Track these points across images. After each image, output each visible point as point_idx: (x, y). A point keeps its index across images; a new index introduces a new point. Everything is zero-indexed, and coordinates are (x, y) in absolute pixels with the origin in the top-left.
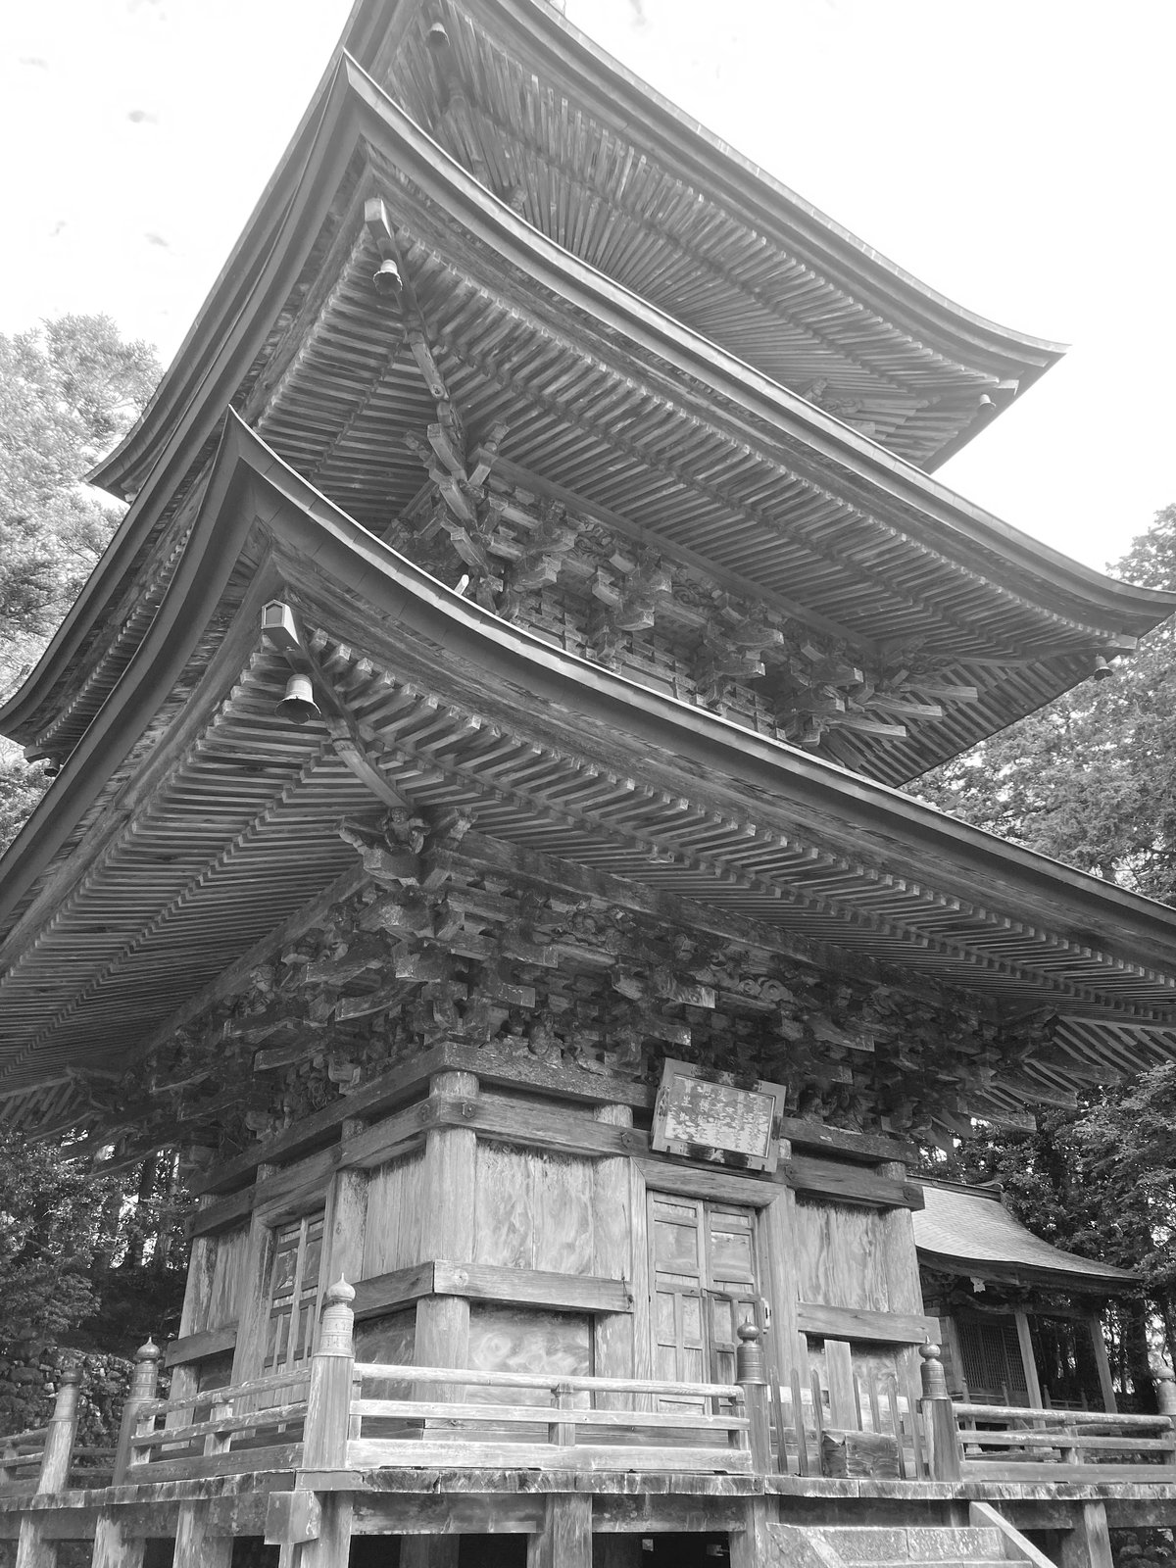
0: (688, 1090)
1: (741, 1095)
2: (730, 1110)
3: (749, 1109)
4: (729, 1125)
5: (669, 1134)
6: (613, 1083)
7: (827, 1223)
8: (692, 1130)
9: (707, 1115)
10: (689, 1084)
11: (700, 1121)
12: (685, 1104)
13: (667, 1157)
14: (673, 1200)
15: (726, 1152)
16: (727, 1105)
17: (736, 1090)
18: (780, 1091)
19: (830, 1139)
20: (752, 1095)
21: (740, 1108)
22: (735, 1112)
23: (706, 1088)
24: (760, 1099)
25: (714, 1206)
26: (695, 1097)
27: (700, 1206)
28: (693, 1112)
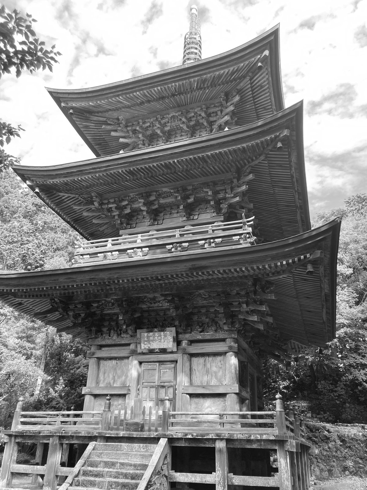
0: (146, 336)
1: (162, 333)
3: (165, 336)
4: (160, 342)
5: (143, 348)
6: (130, 338)
7: (205, 361)
8: (149, 346)
9: (153, 341)
10: (146, 334)
11: (151, 343)
12: (146, 339)
13: (143, 354)
14: (149, 364)
15: (159, 349)
16: (158, 337)
17: (159, 333)
18: (174, 329)
19: (200, 337)
20: (166, 332)
21: (163, 337)
22: (161, 338)
23: (151, 334)
24: (168, 333)
25: (162, 363)
26: (148, 337)
27: (158, 364)
28: (149, 341)
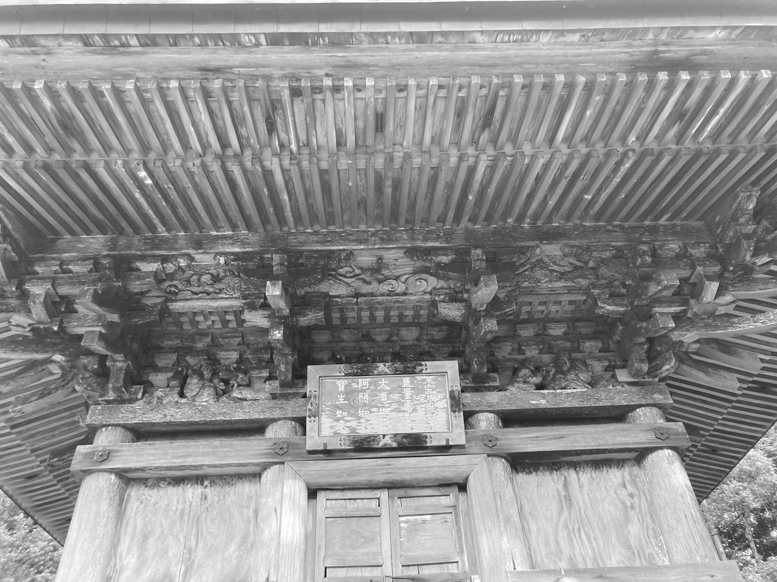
0: (342, 388)
1: (406, 380)
2: (396, 396)
3: (418, 390)
4: (396, 410)
5: (326, 431)
7: (566, 486)
8: (354, 424)
9: (368, 407)
10: (342, 384)
11: (361, 413)
12: (341, 400)
13: (328, 453)
14: (349, 494)
15: (395, 435)
16: (390, 392)
17: (397, 378)
18: (452, 367)
19: (543, 402)
20: (419, 378)
21: (408, 393)
22: (403, 397)
23: (363, 382)
24: (429, 379)
25: (401, 492)
26: (350, 393)
27: (384, 495)
28: (352, 407)
